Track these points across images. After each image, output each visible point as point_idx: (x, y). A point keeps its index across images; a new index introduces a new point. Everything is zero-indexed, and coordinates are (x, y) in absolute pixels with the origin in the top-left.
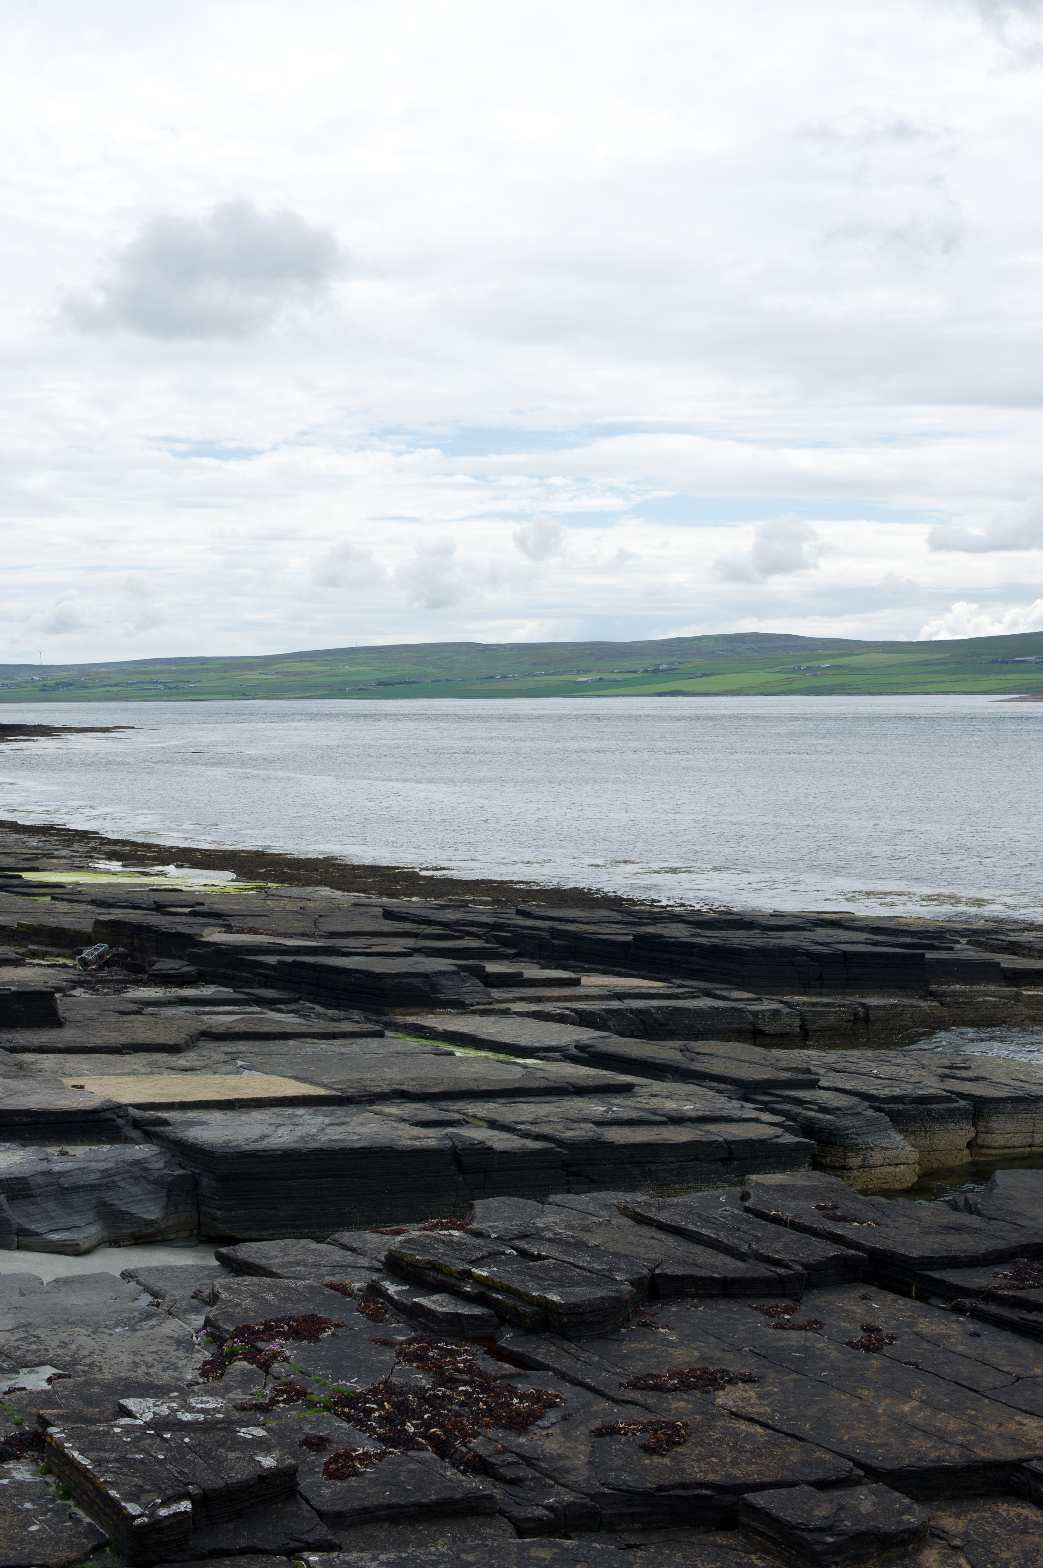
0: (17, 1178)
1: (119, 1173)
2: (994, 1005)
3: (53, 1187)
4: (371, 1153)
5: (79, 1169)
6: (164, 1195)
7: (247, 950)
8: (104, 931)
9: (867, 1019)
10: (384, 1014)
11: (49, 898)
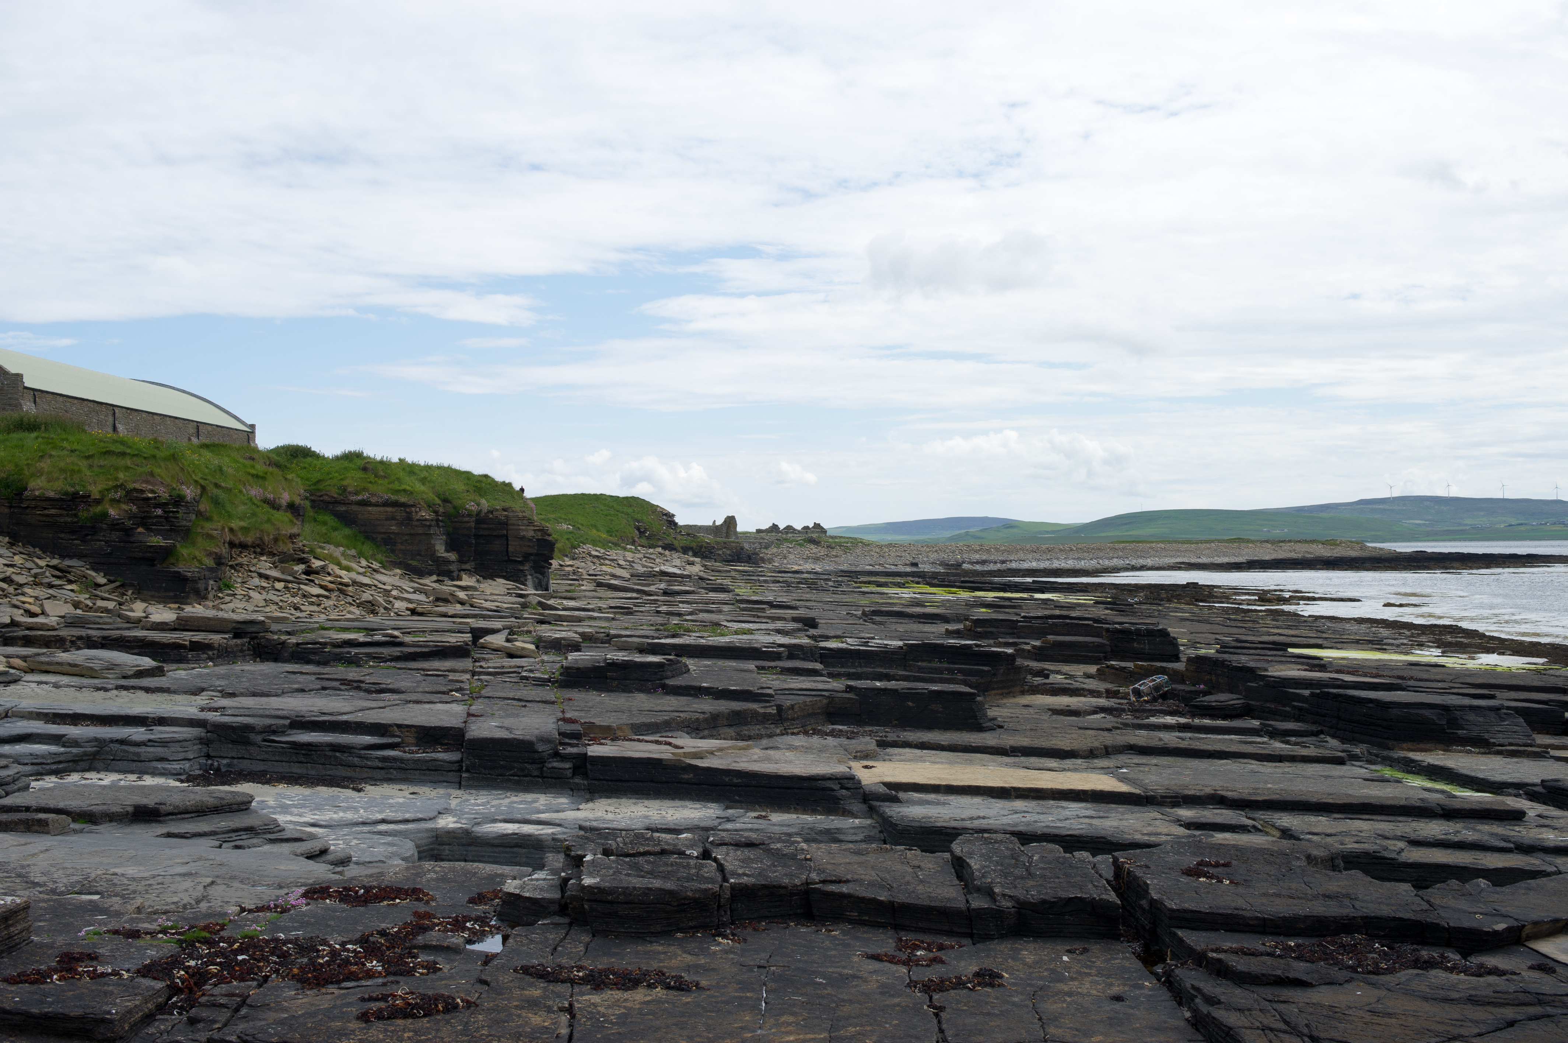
8: (1192, 668)
10: (1389, 749)
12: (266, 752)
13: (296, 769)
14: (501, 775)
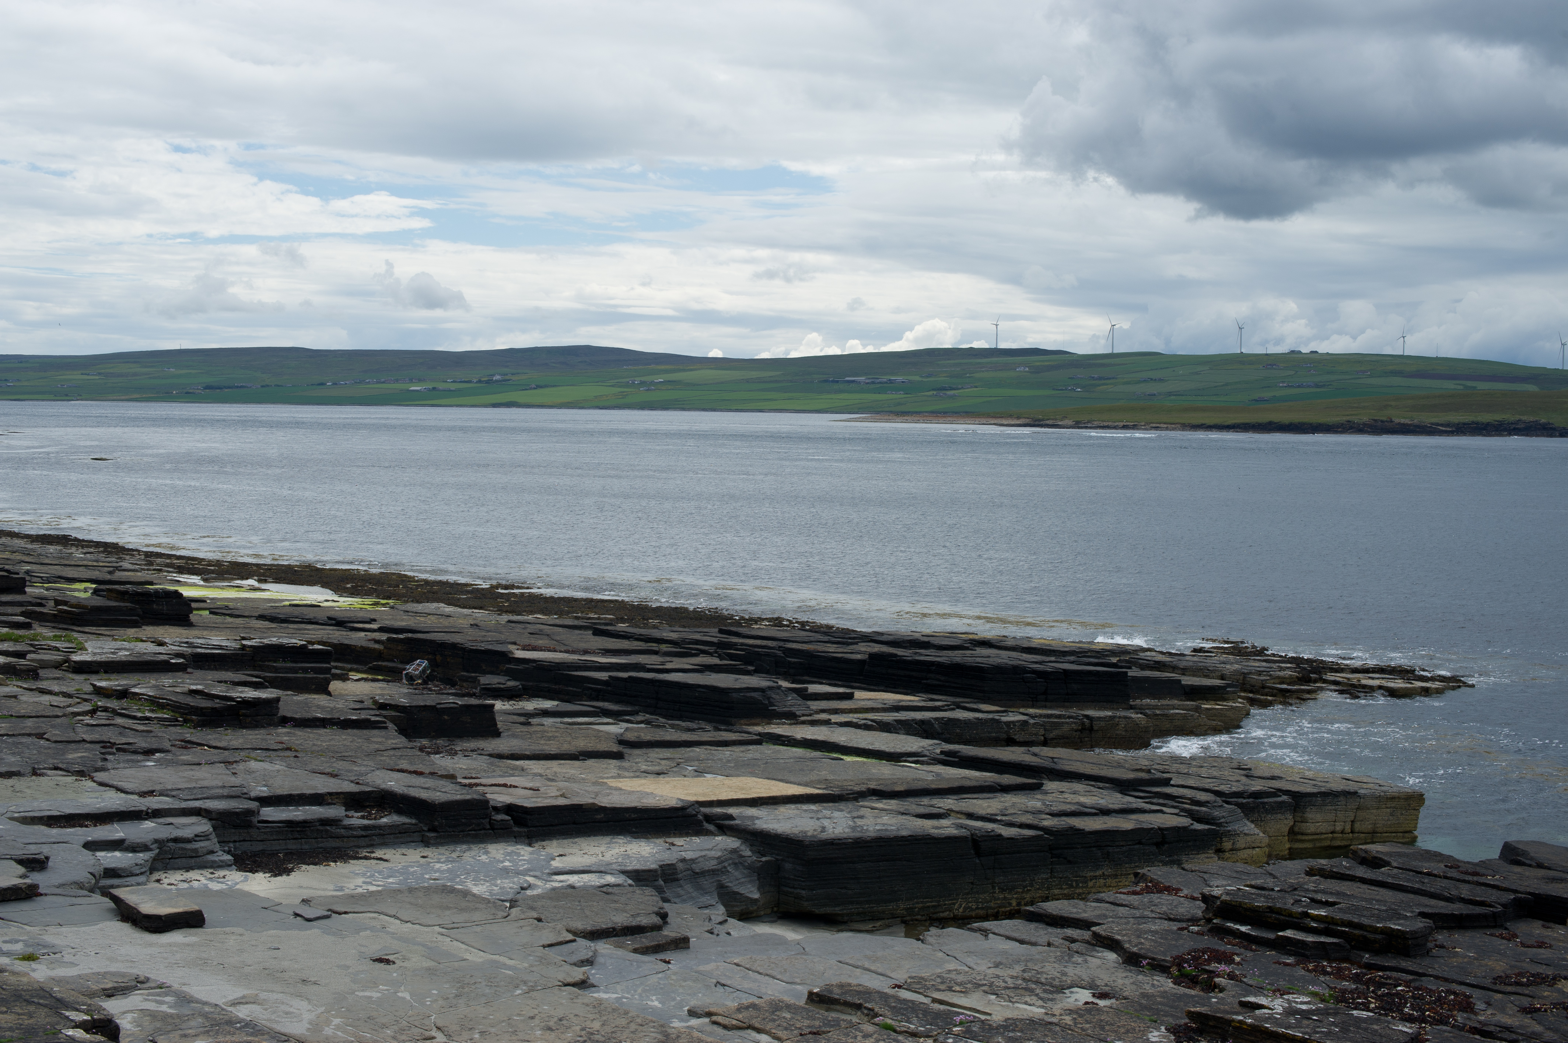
0: (668, 865)
2: (1184, 717)
3: (689, 872)
5: (701, 856)
6: (758, 877)
9: (1091, 729)
11: (207, 612)
12: (265, 833)
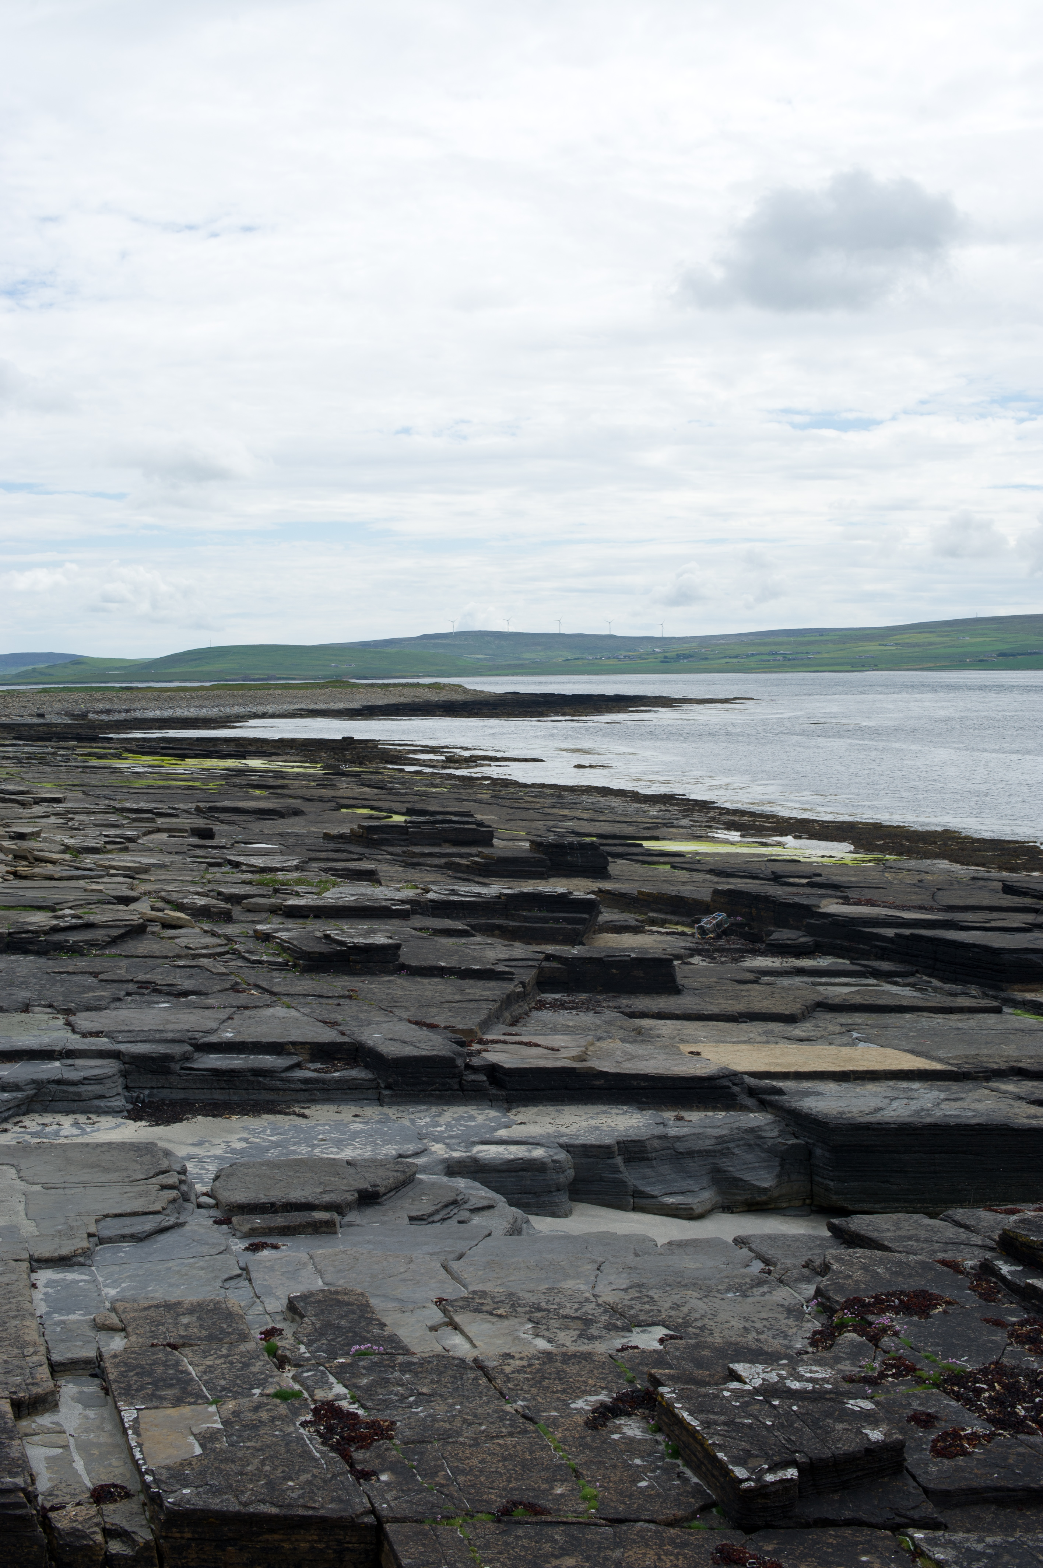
0: (634, 1141)
1: (733, 1140)
3: (669, 1152)
4: (987, 1130)
5: (694, 1134)
6: (777, 1163)
7: (864, 922)
8: (722, 900)
10: (1003, 990)
11: (668, 867)
12: (187, 1081)
13: (219, 1096)
14: (423, 1091)
